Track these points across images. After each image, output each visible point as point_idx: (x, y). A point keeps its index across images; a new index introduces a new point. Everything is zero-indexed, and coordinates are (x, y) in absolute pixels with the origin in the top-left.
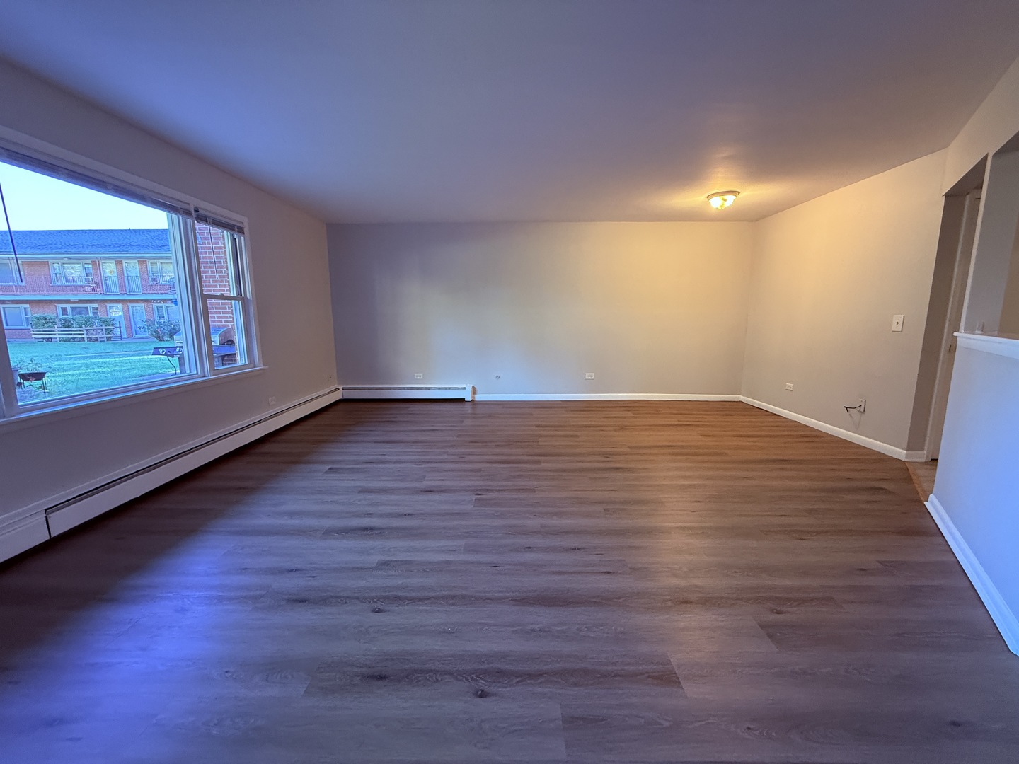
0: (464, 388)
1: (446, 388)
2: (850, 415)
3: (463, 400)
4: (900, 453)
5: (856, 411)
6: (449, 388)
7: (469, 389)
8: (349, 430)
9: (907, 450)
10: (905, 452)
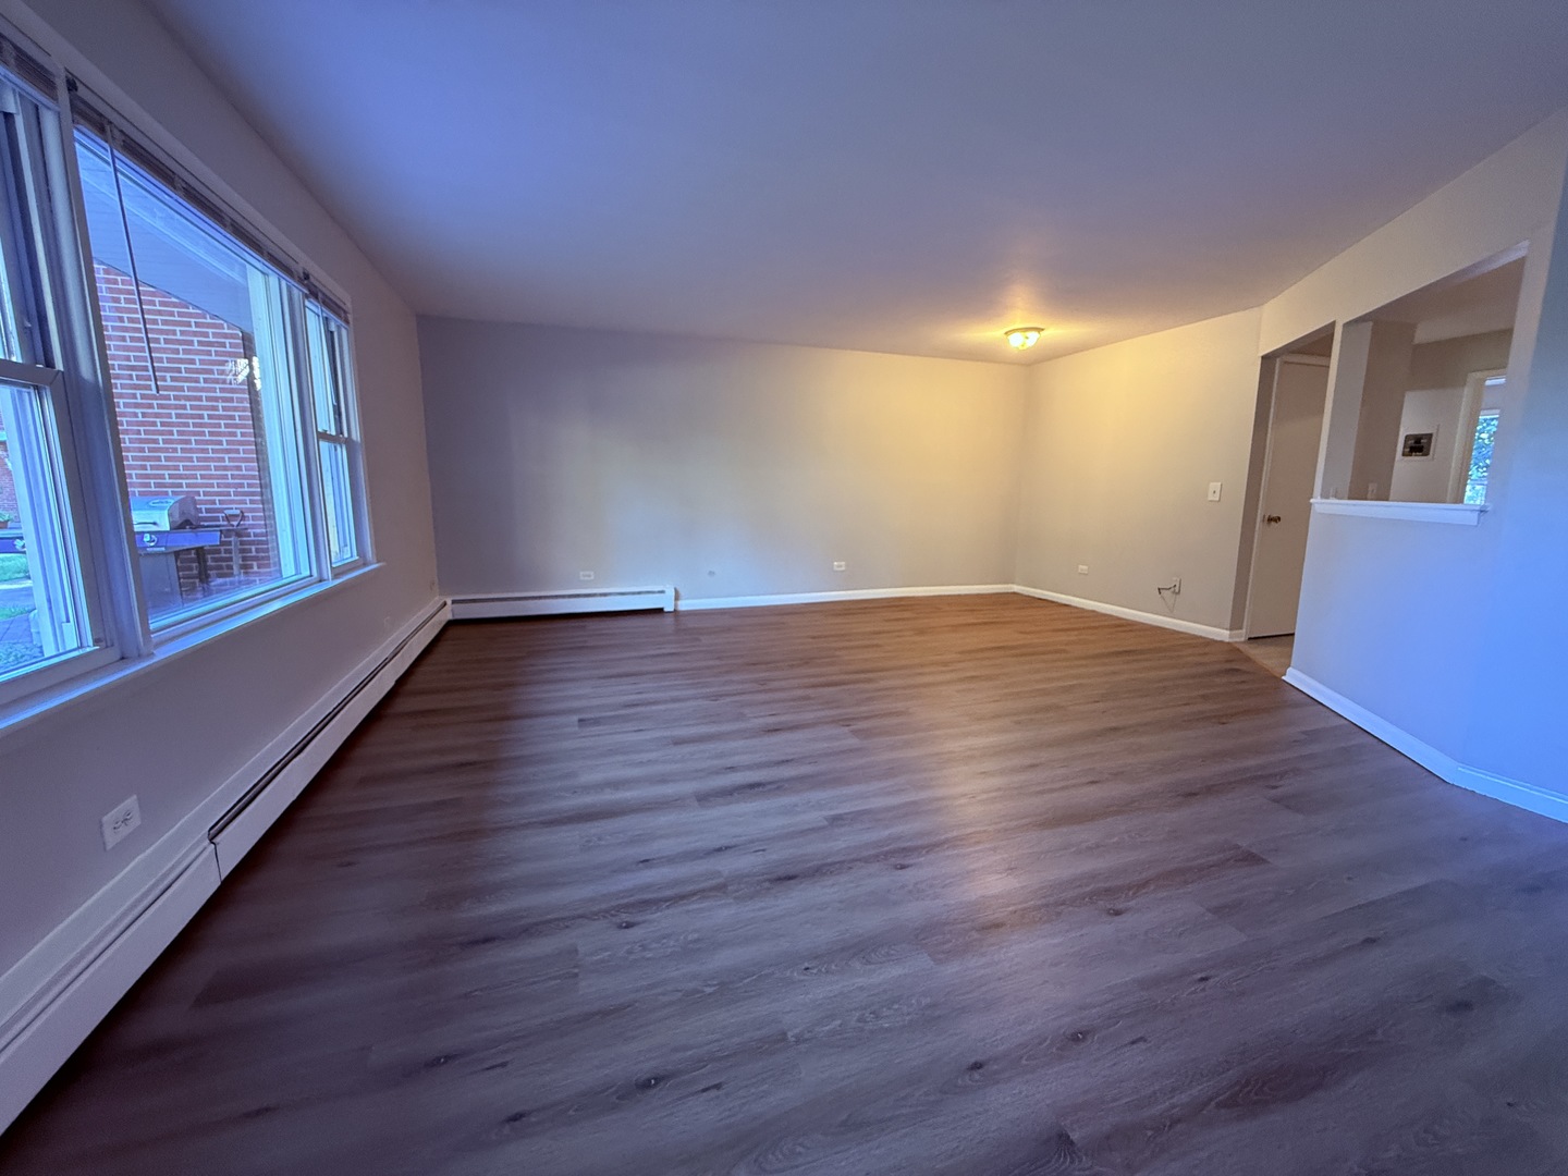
0: (662, 592)
1: (634, 593)
2: (1162, 597)
3: (660, 611)
4: (1222, 634)
5: (1171, 593)
6: (639, 593)
7: (671, 593)
8: (532, 665)
9: (1231, 630)
10: (1228, 632)
